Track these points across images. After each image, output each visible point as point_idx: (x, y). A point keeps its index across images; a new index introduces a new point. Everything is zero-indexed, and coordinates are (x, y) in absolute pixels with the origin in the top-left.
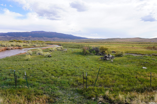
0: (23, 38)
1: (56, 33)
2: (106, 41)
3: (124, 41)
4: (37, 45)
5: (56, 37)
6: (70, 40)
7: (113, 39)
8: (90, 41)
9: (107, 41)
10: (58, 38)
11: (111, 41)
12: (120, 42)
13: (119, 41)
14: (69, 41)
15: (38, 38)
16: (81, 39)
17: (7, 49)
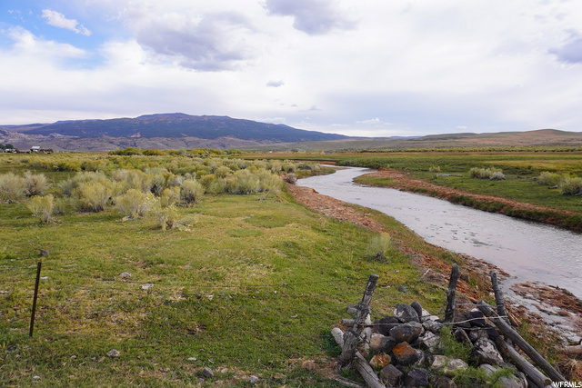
0: (112, 143)
1: (226, 120)
5: (230, 135)
10: (238, 137)
14: (286, 148)
15: (165, 139)
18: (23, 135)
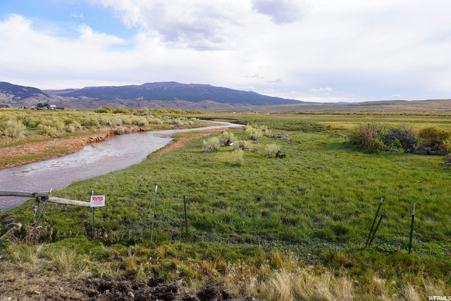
0: (122, 104)
2: (362, 110)
3: (419, 109)
4: (181, 123)
5: (210, 99)
6: (250, 107)
7: (384, 104)
8: (313, 111)
9: (366, 109)
10: (216, 101)
11: (379, 109)
12: (408, 113)
13: (404, 110)
14: (248, 110)
15: (161, 102)
16: (282, 105)
17: (116, 133)
18: (60, 97)
